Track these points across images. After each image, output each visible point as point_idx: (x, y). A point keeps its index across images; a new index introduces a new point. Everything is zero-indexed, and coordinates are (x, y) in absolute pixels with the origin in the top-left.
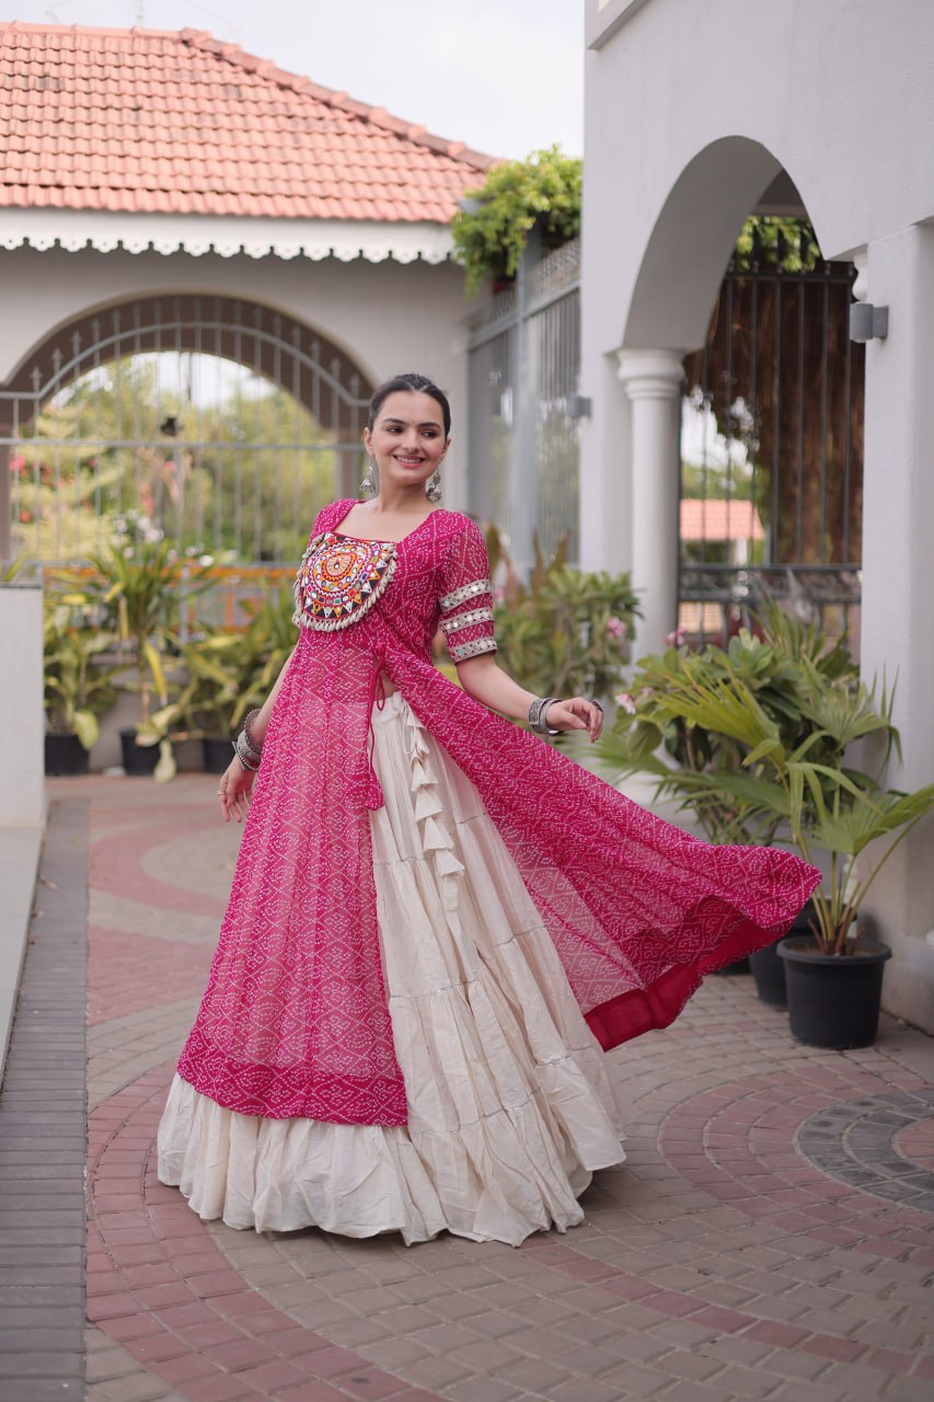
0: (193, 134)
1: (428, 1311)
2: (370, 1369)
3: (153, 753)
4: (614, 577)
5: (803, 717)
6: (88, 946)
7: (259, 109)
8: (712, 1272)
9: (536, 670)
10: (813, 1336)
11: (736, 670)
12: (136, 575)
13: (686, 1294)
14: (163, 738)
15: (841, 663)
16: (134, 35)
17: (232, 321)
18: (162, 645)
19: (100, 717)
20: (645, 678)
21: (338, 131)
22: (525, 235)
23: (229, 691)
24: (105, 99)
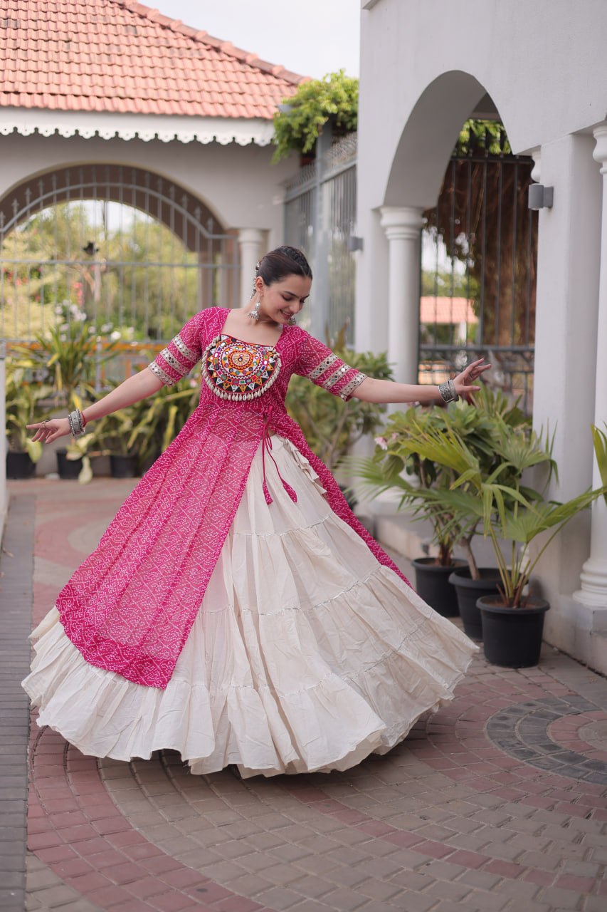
0: (105, 58)
1: (246, 844)
2: (208, 882)
3: (78, 465)
4: (376, 355)
5: (495, 454)
6: (33, 597)
7: (148, 41)
8: (429, 818)
9: (325, 416)
10: (492, 861)
11: (452, 422)
12: (67, 348)
13: (412, 832)
14: (84, 455)
15: (520, 417)
17: (130, 183)
18: (84, 394)
20: (394, 427)
21: (200, 57)
22: (320, 128)
23: (127, 425)
24: (47, 35)
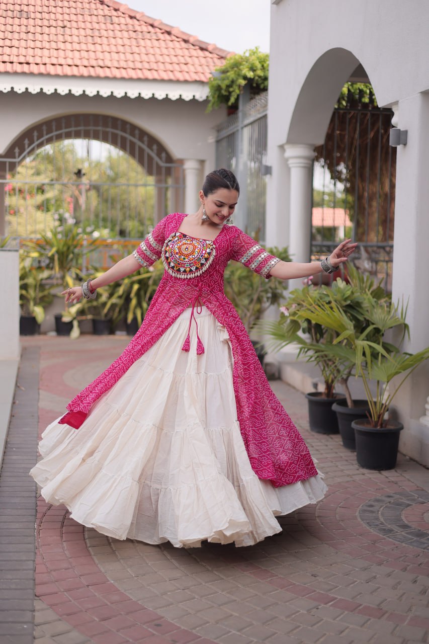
0: (90, 39)
1: (189, 593)
2: (163, 619)
3: (69, 326)
4: (281, 249)
5: (365, 319)
6: (39, 418)
7: (120, 27)
8: (318, 576)
9: (245, 292)
10: (363, 606)
11: (335, 297)
12: (62, 244)
13: (306, 586)
14: (74, 318)
15: (383, 293)
17: (107, 127)
18: (74, 276)
19: (46, 308)
20: (294, 300)
21: (157, 39)
22: (241, 88)
23: (104, 297)
24: (49, 22)
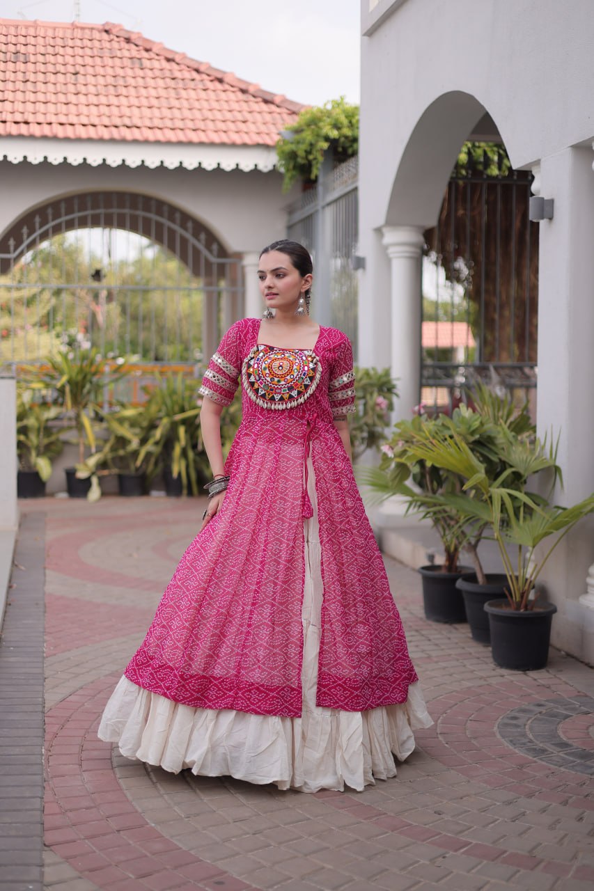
0: (111, 89)
1: (263, 839)
2: (225, 875)
3: (86, 484)
4: (380, 371)
5: (500, 460)
6: (45, 606)
7: (154, 73)
8: (443, 813)
10: (508, 853)
11: (458, 429)
12: (76, 370)
13: (427, 826)
14: (93, 473)
15: (524, 424)
16: (74, 27)
17: (136, 209)
18: (92, 414)
19: (53, 460)
20: (400, 435)
21: (204, 88)
22: (323, 153)
23: (135, 444)
24: (55, 67)
